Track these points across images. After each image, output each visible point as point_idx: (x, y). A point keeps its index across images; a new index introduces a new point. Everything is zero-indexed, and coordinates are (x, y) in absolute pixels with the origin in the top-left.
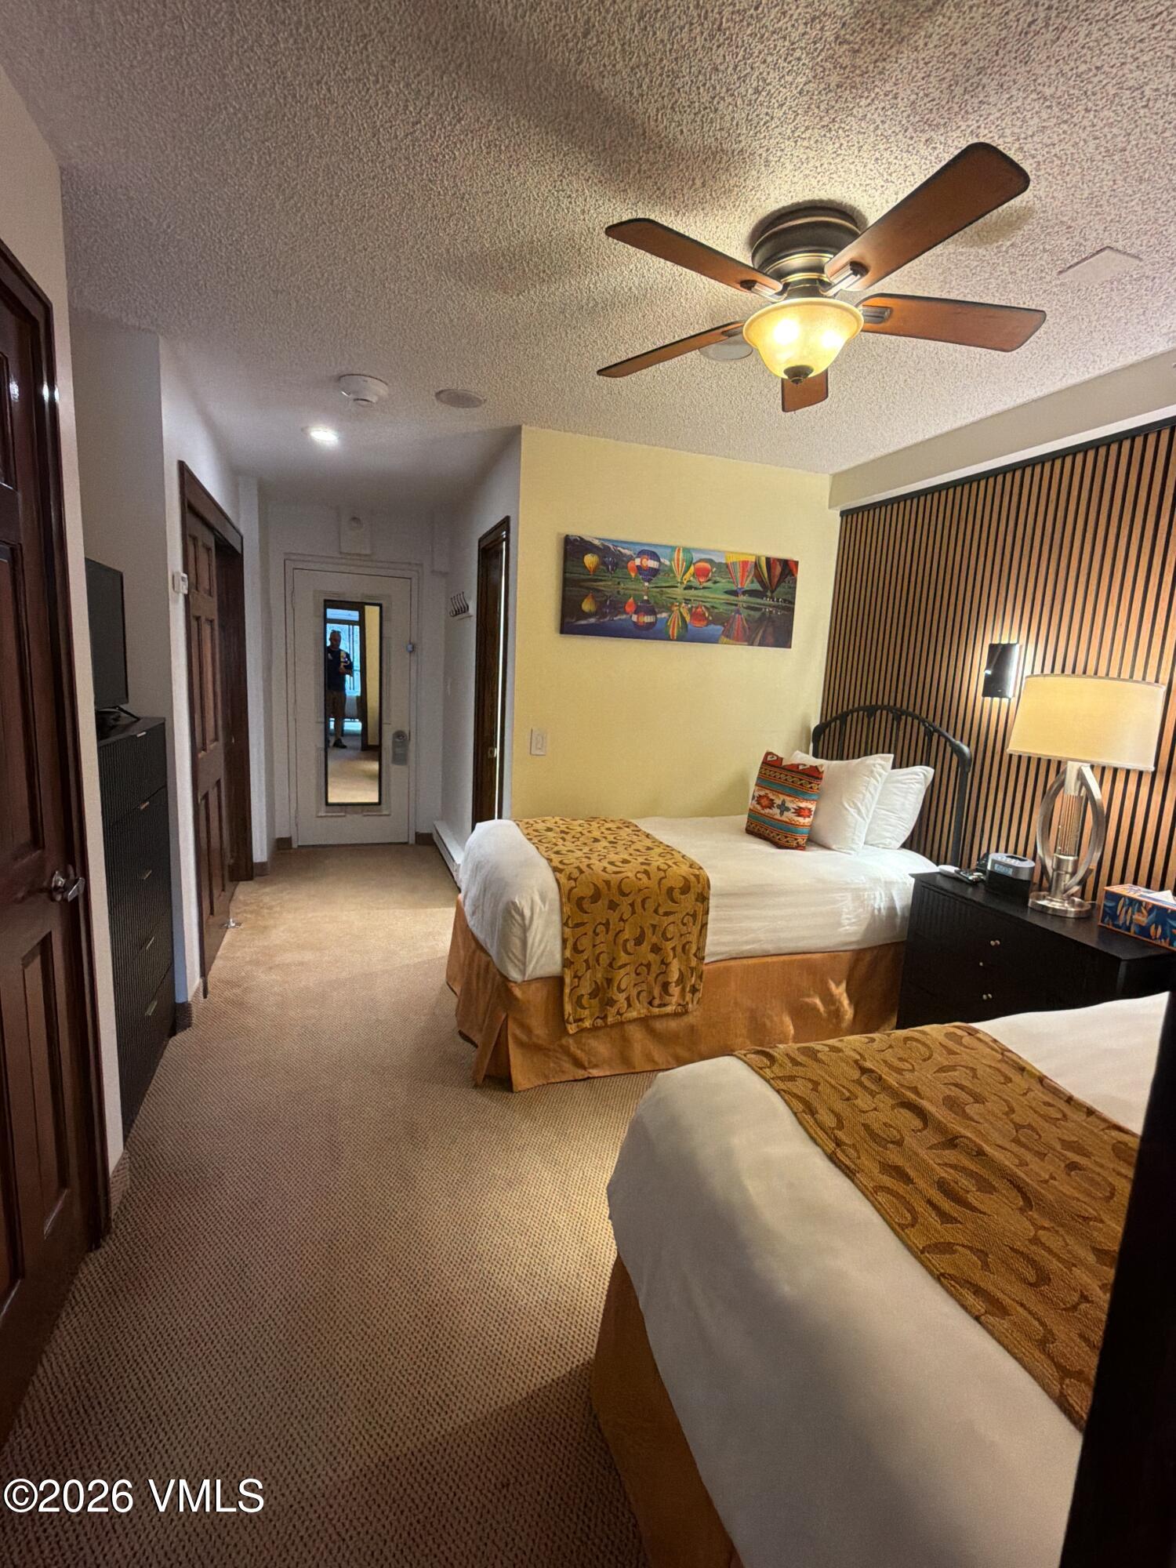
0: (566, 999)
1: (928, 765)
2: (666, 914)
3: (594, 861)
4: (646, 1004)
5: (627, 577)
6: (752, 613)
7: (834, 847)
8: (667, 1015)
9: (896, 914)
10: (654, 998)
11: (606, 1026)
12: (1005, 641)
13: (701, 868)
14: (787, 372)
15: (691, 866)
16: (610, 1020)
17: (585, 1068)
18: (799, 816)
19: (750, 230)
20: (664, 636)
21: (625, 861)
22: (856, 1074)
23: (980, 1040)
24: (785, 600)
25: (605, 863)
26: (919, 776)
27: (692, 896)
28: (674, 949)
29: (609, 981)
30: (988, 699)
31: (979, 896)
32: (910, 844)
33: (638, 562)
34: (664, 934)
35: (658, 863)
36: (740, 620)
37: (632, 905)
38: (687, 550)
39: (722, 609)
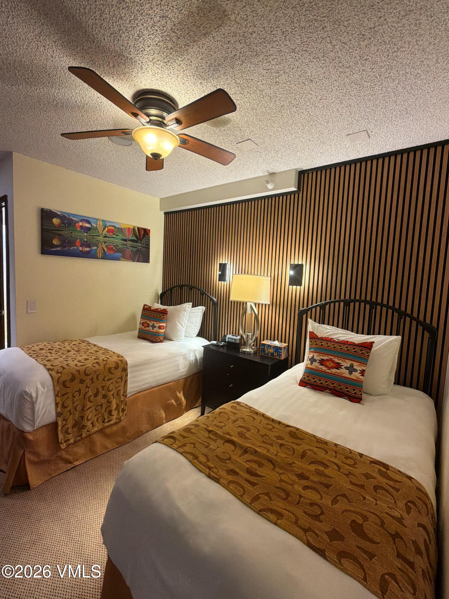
0: (59, 432)
1: (202, 306)
2: (108, 380)
3: (70, 362)
4: (101, 423)
5: (76, 230)
6: (133, 249)
7: (174, 340)
8: (112, 425)
9: (198, 362)
10: (105, 419)
11: (82, 439)
12: (224, 262)
13: (122, 357)
14: (152, 154)
15: (118, 357)
16: (84, 435)
17: (71, 463)
18: (160, 329)
19: (133, 93)
20: (94, 257)
21: (86, 359)
22: (207, 434)
23: (241, 406)
24: (146, 245)
25: (76, 362)
26: (201, 309)
27: (120, 369)
28: (113, 395)
29: (82, 418)
30: (220, 282)
31: (224, 350)
32: (199, 335)
33: (81, 224)
34: (108, 389)
35: (102, 358)
36: (129, 251)
37: (92, 379)
38: (103, 221)
39: (120, 246)
